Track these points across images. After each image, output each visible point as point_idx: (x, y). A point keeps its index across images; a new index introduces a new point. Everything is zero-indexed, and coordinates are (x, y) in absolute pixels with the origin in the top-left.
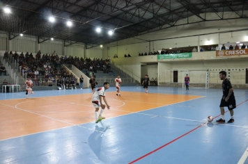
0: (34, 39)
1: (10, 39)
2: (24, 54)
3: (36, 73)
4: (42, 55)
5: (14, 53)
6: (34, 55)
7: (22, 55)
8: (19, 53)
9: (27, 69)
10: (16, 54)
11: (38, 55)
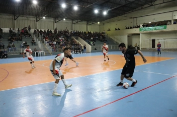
0: (52, 20)
1: (37, 21)
2: (46, 30)
3: (55, 43)
4: (58, 31)
5: (39, 30)
6: (53, 31)
7: (45, 31)
8: (43, 30)
9: (48, 40)
10: (41, 31)
11: (55, 31)
